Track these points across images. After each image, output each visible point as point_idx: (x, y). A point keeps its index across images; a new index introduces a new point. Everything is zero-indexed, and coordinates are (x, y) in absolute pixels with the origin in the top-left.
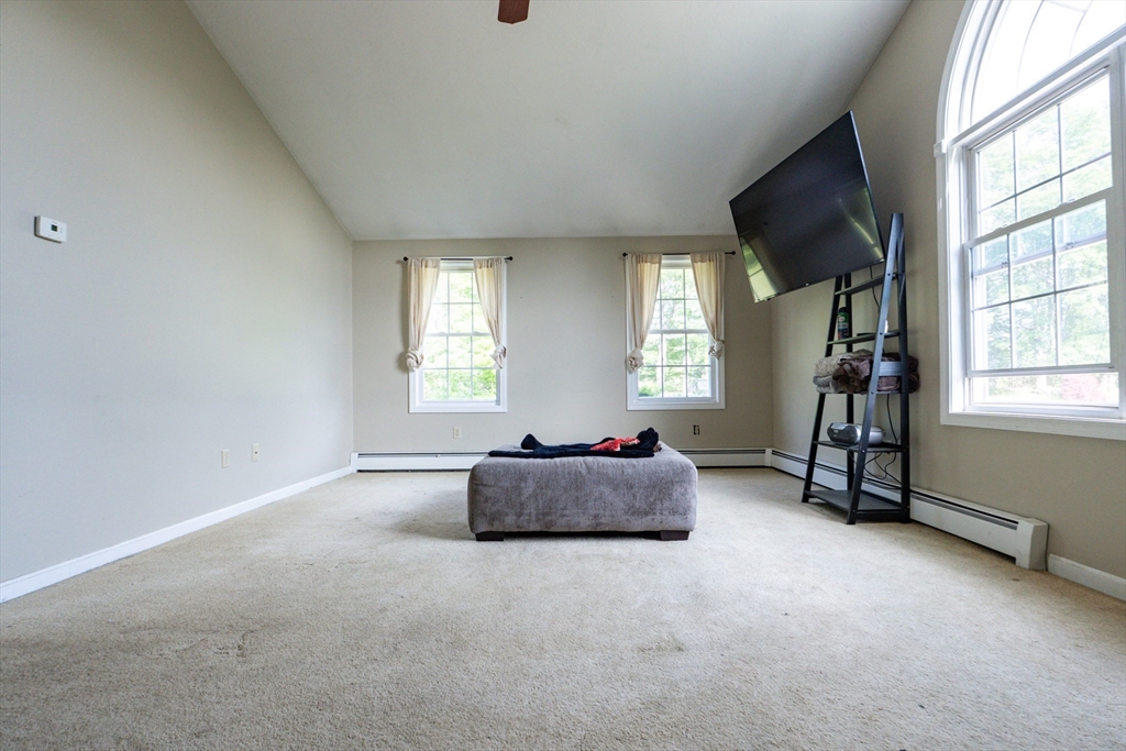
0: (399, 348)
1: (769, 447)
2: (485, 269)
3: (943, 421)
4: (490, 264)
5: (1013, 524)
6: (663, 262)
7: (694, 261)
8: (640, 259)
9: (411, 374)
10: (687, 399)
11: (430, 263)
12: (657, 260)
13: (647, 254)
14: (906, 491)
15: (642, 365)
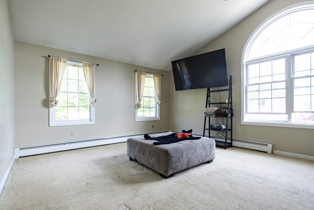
0: (44, 97)
1: (170, 130)
2: (88, 68)
3: (242, 123)
4: (90, 66)
5: (267, 145)
6: (146, 75)
7: (154, 76)
8: (140, 73)
9: (50, 109)
10: (150, 117)
11: (62, 60)
12: (145, 74)
13: (142, 72)
14: (232, 140)
15: (141, 107)
